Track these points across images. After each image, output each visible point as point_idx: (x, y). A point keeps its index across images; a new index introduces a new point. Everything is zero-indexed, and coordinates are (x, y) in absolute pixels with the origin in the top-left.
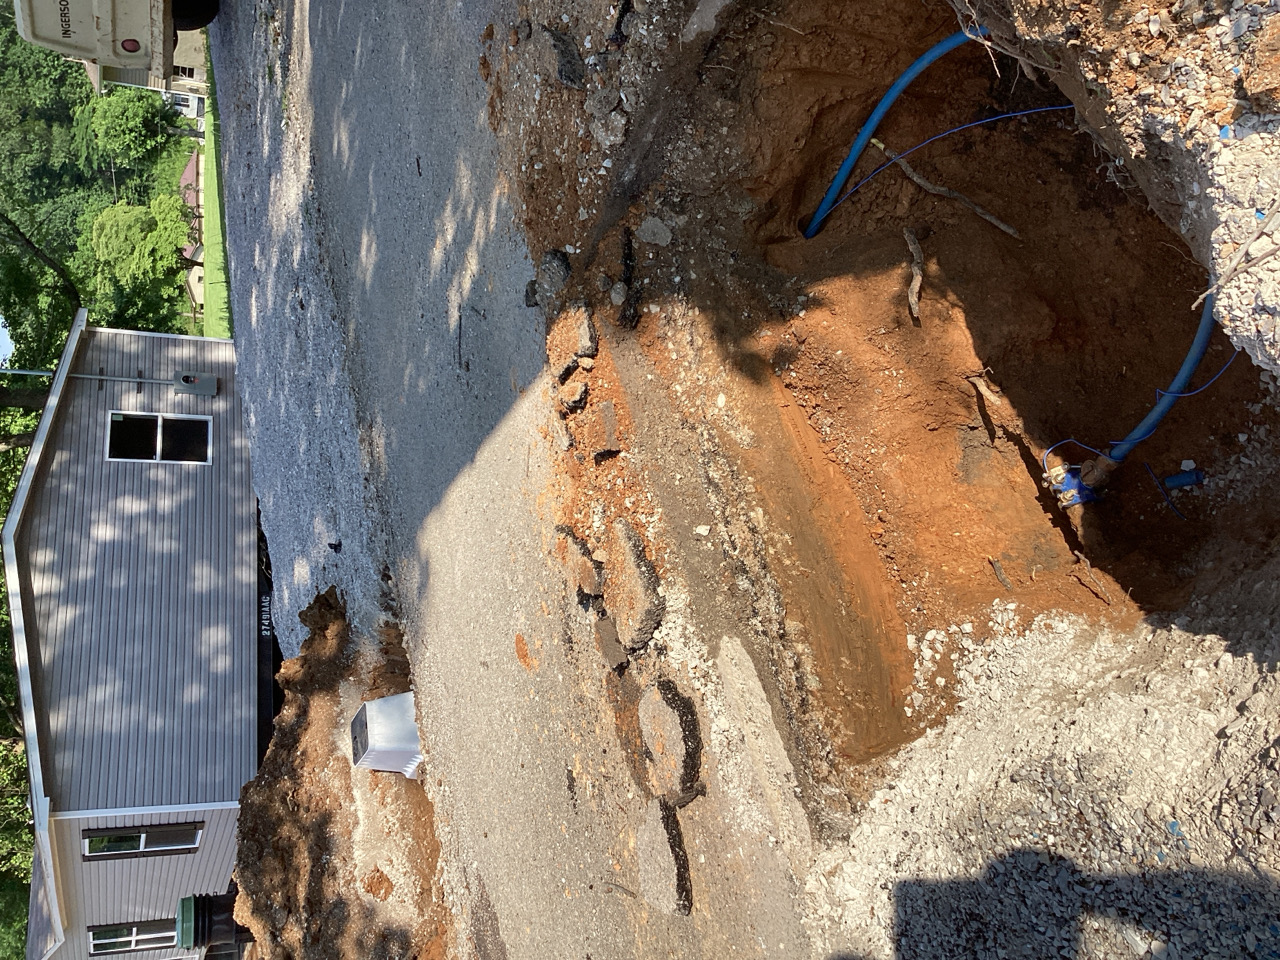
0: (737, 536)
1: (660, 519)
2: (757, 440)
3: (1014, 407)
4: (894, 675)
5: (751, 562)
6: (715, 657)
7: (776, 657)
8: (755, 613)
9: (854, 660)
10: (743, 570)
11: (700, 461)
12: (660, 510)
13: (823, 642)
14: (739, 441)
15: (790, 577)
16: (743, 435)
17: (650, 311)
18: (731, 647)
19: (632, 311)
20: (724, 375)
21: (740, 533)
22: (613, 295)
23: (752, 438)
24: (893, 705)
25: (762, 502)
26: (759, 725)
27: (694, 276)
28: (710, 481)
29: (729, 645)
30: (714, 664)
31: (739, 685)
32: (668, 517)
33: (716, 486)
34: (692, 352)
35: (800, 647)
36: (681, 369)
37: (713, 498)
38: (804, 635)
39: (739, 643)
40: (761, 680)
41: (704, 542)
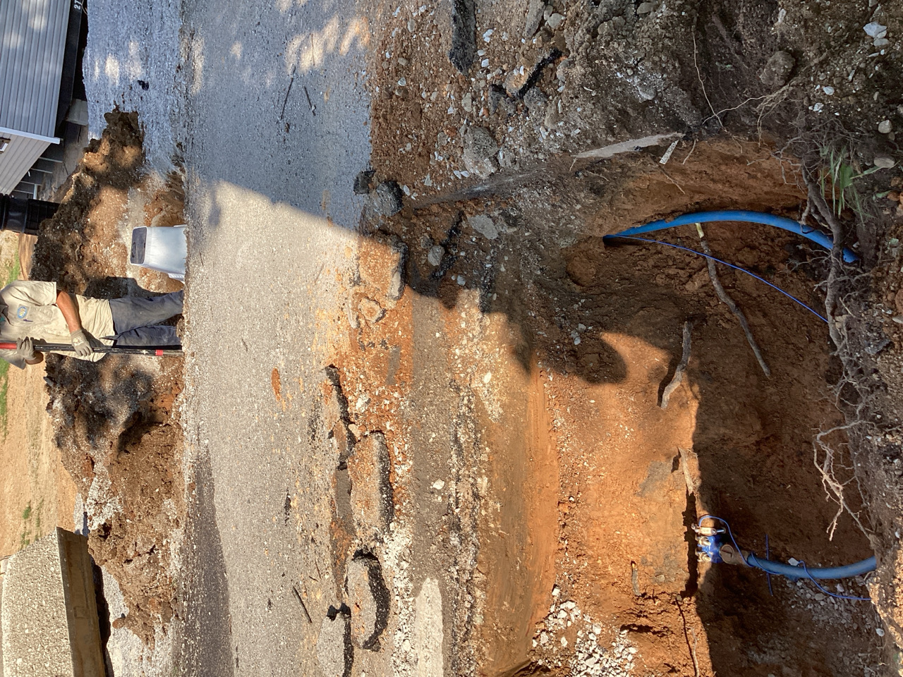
0: (462, 494)
1: (409, 471)
2: (503, 418)
3: (700, 470)
4: (535, 612)
5: (466, 521)
6: (416, 596)
7: (459, 598)
8: (456, 563)
9: (512, 603)
10: (457, 527)
11: (454, 421)
12: (411, 463)
13: (496, 590)
14: (490, 413)
15: (490, 537)
16: (494, 410)
17: (456, 281)
18: (431, 587)
19: (442, 273)
20: (497, 355)
21: (465, 494)
22: (430, 255)
23: (501, 415)
24: (526, 635)
25: (490, 473)
26: (431, 650)
27: (503, 269)
28: (456, 440)
29: (429, 585)
30: (414, 600)
31: (426, 619)
32: (415, 471)
33: (460, 446)
34: (479, 328)
35: (478, 593)
36: (465, 337)
37: (454, 458)
38: (484, 586)
39: (437, 583)
40: (444, 614)
41: (436, 496)
